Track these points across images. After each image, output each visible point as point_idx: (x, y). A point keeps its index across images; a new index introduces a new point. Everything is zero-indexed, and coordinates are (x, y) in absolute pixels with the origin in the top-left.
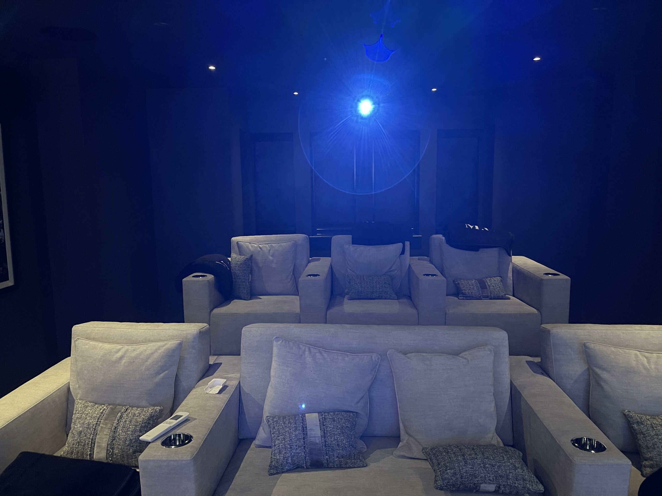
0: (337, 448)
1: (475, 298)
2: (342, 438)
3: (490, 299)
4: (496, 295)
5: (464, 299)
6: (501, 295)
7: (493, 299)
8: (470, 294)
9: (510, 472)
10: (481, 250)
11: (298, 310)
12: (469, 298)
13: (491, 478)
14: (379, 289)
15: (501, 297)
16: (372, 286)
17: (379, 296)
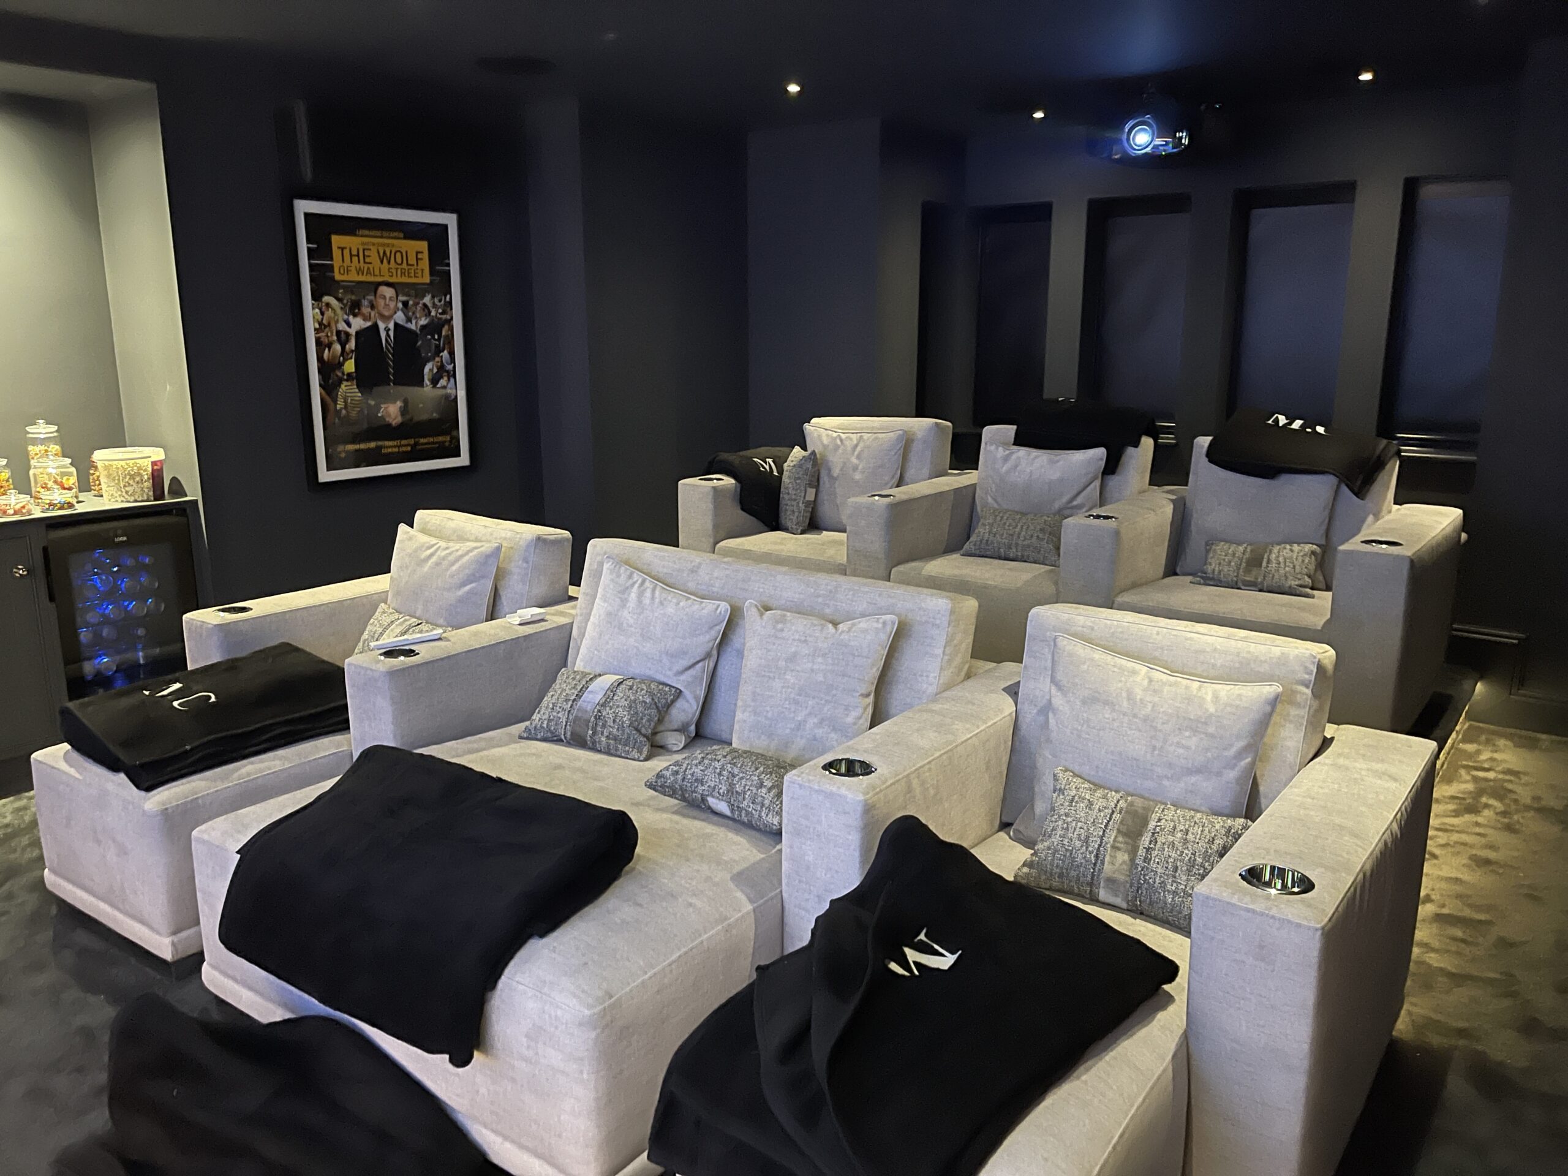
0: (612, 724)
1: (1224, 585)
2: (625, 713)
3: (1260, 591)
4: (1276, 583)
5: (1200, 584)
6: (1287, 585)
7: (1265, 592)
8: (1216, 573)
9: (749, 789)
10: (1284, 478)
11: (844, 560)
12: (1211, 583)
13: (721, 791)
14: (1024, 540)
15: (1287, 589)
16: (1011, 532)
17: (1023, 556)
